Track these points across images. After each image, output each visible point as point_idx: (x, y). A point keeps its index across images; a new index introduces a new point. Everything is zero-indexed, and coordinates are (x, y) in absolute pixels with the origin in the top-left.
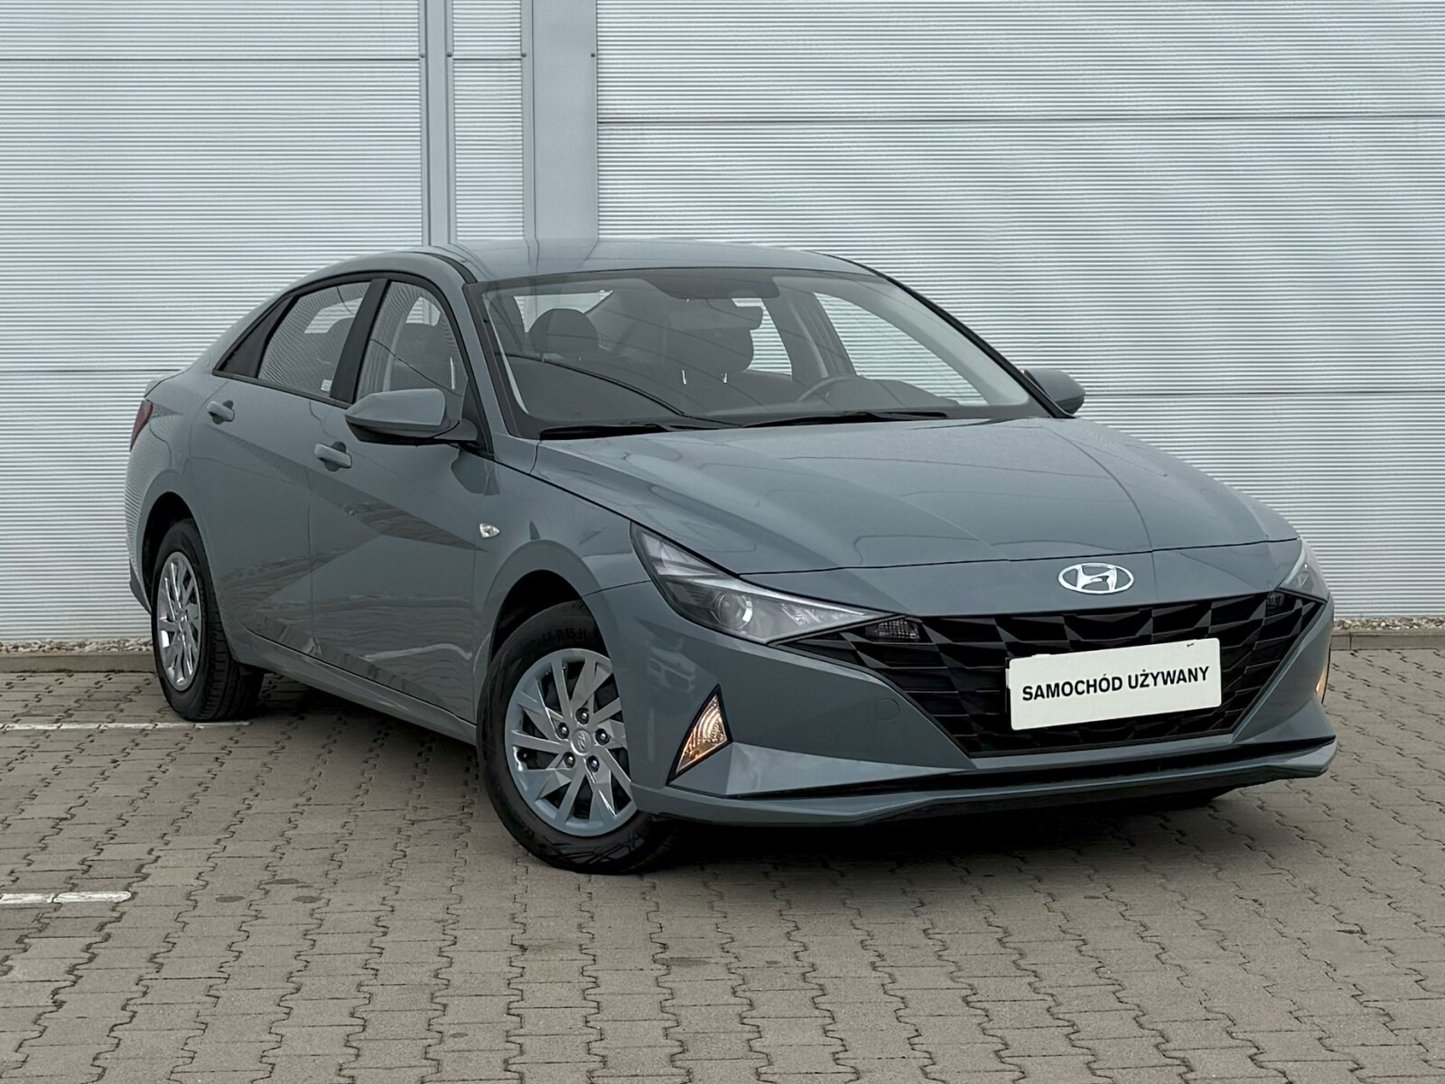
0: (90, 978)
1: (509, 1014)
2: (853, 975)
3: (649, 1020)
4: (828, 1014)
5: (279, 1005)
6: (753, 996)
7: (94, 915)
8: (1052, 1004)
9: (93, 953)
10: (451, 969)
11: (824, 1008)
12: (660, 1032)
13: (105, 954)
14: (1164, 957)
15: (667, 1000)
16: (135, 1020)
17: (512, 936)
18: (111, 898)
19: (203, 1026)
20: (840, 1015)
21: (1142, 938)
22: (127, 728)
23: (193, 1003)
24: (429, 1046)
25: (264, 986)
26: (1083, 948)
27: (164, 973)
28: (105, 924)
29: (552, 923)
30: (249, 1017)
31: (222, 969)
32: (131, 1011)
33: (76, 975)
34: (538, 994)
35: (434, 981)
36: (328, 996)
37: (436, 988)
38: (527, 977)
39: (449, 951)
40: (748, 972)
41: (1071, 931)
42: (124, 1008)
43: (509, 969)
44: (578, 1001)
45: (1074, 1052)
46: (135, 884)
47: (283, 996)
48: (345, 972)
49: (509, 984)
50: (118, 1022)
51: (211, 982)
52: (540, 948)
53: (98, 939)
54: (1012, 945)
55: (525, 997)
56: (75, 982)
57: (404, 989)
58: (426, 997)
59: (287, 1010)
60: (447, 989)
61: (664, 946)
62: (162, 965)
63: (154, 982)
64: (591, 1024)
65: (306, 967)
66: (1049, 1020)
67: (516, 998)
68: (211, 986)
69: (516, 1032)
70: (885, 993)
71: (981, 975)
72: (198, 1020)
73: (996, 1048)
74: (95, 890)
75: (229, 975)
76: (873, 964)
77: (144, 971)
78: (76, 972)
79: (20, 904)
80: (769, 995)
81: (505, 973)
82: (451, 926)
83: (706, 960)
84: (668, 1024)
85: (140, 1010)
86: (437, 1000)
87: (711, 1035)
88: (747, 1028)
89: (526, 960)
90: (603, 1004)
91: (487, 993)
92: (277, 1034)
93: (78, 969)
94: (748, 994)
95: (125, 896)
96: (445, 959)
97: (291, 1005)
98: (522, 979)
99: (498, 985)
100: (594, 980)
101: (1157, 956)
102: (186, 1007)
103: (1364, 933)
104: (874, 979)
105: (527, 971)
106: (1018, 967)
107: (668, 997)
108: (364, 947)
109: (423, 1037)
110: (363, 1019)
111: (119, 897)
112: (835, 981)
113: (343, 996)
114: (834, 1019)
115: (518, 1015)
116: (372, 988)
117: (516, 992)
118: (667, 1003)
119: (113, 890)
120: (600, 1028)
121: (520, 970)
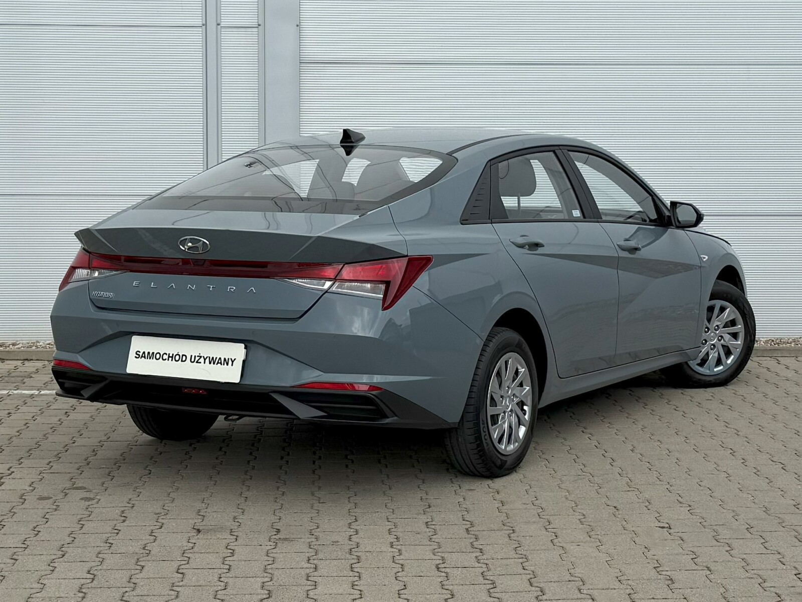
1: (178, 572)
2: (378, 550)
3: (255, 577)
4: (357, 574)
5: (49, 565)
6: (319, 562)
8: (485, 570)
10: (154, 544)
11: (356, 571)
12: (260, 585)
14: (555, 541)
17: (195, 523)
19: (4, 578)
20: (364, 576)
21: (546, 529)
24: (126, 592)
25: (45, 553)
26: (512, 535)
29: (219, 516)
30: (29, 573)
31: (25, 542)
34: (198, 560)
35: (142, 551)
36: (79, 560)
37: (141, 555)
38: (196, 549)
39: (157, 532)
40: (320, 548)
41: (508, 524)
43: (186, 544)
44: (219, 565)
47: (53, 560)
48: (93, 545)
49: (183, 554)
51: (16, 550)
52: (208, 531)
54: (473, 532)
55: (190, 562)
57: (123, 556)
58: (134, 561)
59: (53, 568)
60: (148, 556)
61: (278, 531)
64: (222, 579)
65: (73, 541)
66: (480, 580)
67: (184, 562)
68: (15, 553)
69: (178, 584)
70: (393, 561)
71: (450, 551)
73: (447, 597)
75: (28, 545)
76: (392, 543)
80: (328, 562)
81: (183, 547)
82: (162, 517)
83: (298, 539)
84: (266, 579)
86: (139, 564)
87: (288, 587)
88: (309, 583)
89: (198, 539)
90: (233, 567)
91: (169, 559)
92: (42, 583)
94: (316, 561)
96: (152, 538)
97: (56, 566)
98: (191, 551)
99: (177, 554)
100: (232, 551)
101: (552, 540)
103: (670, 529)
104: (389, 552)
105: (197, 545)
106: (473, 546)
107: (270, 562)
108: (110, 529)
109: (124, 586)
110: (94, 574)
112: (367, 554)
113: (87, 560)
114: (360, 578)
115: (182, 573)
116: (105, 555)
117: (186, 559)
118: (269, 567)
120: (226, 582)
121: (192, 545)
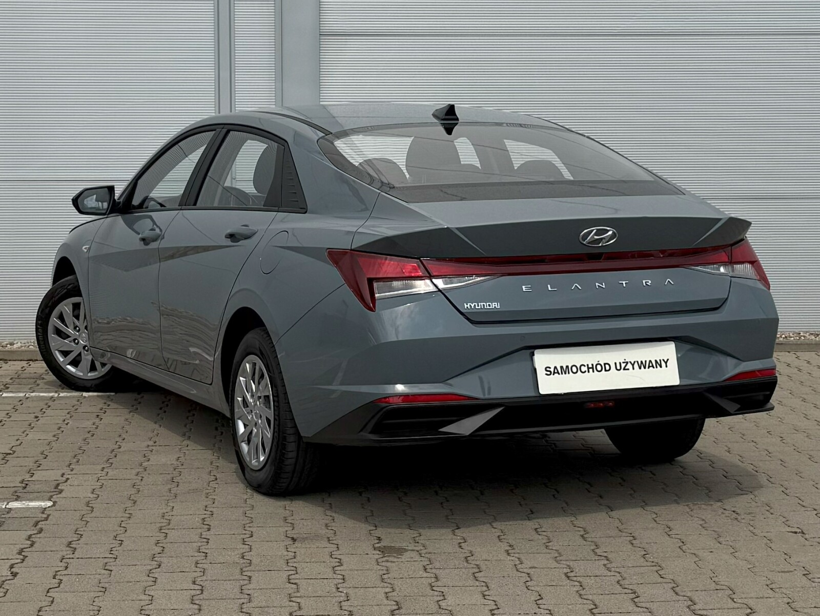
0: (33, 557)
1: (290, 583)
2: (495, 558)
3: (375, 587)
4: (483, 584)
5: (148, 576)
6: (437, 572)
7: (31, 516)
8: (620, 578)
9: (33, 541)
10: (251, 553)
11: (481, 580)
12: (383, 595)
13: (40, 541)
14: (684, 548)
16: (62, 585)
17: (286, 531)
18: (41, 505)
19: (104, 590)
20: (492, 586)
21: (669, 535)
22: (42, 396)
23: (96, 574)
24: (243, 603)
25: (138, 563)
26: (634, 542)
27: (77, 555)
28: (39, 521)
29: (309, 524)
30: (131, 584)
31: (112, 552)
32: (59, 579)
33: (24, 556)
34: (306, 570)
35: (242, 561)
36: (178, 570)
37: (244, 565)
38: (298, 558)
39: (249, 541)
40: (433, 557)
41: (625, 530)
42: (54, 578)
43: (286, 553)
44: (331, 575)
45: (637, 610)
46: (54, 497)
47: (151, 570)
48: (186, 555)
49: (288, 563)
50: (51, 587)
51: (106, 560)
52: (304, 539)
53: (35, 532)
54: (590, 539)
55: (299, 572)
56: (23, 560)
57: (224, 566)
58: (238, 571)
59: (154, 580)
60: (250, 566)
61: (379, 539)
62: (75, 549)
63: (71, 560)
64: (340, 590)
65: (163, 551)
66: (618, 589)
67: (293, 572)
68: (106, 563)
69: (295, 595)
70: (517, 570)
71: (574, 559)
72: (100, 585)
73: (590, 608)
74: (31, 500)
75: (117, 556)
76: (507, 551)
77: (65, 553)
78: (23, 554)
80: (447, 571)
81: (284, 556)
82: (248, 525)
83: (407, 548)
84: (387, 590)
85: (65, 579)
86: (244, 574)
87: (415, 598)
88: (436, 593)
89: (297, 548)
90: (347, 577)
91: (275, 569)
92: (149, 595)
93: (24, 552)
94: (433, 571)
95: (49, 504)
96: (247, 546)
97: (156, 576)
98: (295, 560)
99: (281, 564)
100: (339, 561)
101: (679, 547)
102: (92, 577)
103: (803, 533)
104: (509, 561)
105: (298, 554)
106: (596, 554)
107: (385, 572)
108: (197, 538)
109: (238, 597)
110: (201, 585)
111: (46, 504)
112: (486, 562)
113: (187, 570)
114: (488, 588)
115: (295, 584)
116: (204, 565)
117: (293, 568)
118: (385, 577)
119: (42, 500)
120: (346, 593)
121: (293, 554)
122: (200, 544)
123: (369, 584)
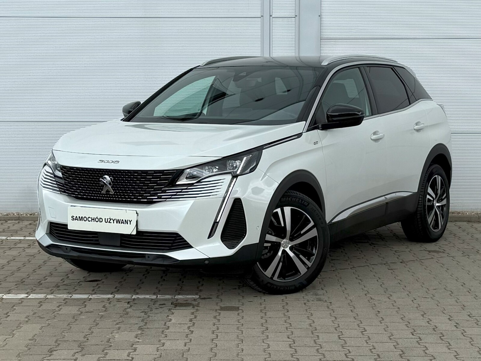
0: (198, 323)
1: (340, 339)
2: (450, 329)
3: (388, 342)
4: (447, 342)
5: (263, 334)
6: (420, 335)
7: (190, 303)
9: (195, 315)
10: (314, 324)
11: (445, 340)
12: (393, 346)
15: (391, 336)
16: (218, 337)
17: (330, 313)
18: (193, 297)
19: (242, 340)
23: (235, 332)
24: (318, 349)
25: (256, 328)
27: (221, 322)
28: (195, 306)
29: (342, 309)
30: (255, 338)
31: (238, 322)
32: (216, 334)
33: (193, 322)
34: (347, 333)
35: (311, 328)
36: (278, 331)
37: (313, 330)
39: (311, 318)
40: (415, 328)
42: (213, 333)
43: (333, 324)
44: (361, 336)
46: (199, 293)
47: (263, 331)
48: (280, 324)
49: (336, 329)
50: (214, 338)
51: (238, 326)
52: (341, 317)
53: (194, 311)
55: (343, 334)
56: (194, 325)
57: (302, 330)
58: (310, 333)
59: (267, 336)
60: (316, 330)
61: (383, 318)
62: (219, 320)
63: (220, 325)
64: (369, 343)
65: (266, 322)
67: (340, 334)
69: (345, 345)
70: (464, 336)
72: (239, 338)
74: (187, 295)
75: (243, 324)
76: (455, 326)
77: (214, 321)
79: (164, 299)
80: (425, 335)
81: (333, 326)
82: (309, 310)
84: (394, 344)
85: (219, 334)
86: (314, 334)
87: (411, 348)
88: (422, 346)
89: (338, 322)
90: (370, 337)
91: (330, 332)
93: (193, 320)
95: (198, 297)
96: (311, 320)
97: (267, 334)
98: (340, 328)
99: (333, 329)
100: (364, 329)
102: (233, 334)
104: (458, 331)
105: (340, 325)
108: (283, 316)
109: (315, 346)
112: (446, 331)
113: (283, 331)
115: (343, 340)
116: (291, 329)
118: (391, 337)
119: (193, 295)
120: (372, 345)
121: (338, 325)
122: (285, 319)
123: (384, 341)
